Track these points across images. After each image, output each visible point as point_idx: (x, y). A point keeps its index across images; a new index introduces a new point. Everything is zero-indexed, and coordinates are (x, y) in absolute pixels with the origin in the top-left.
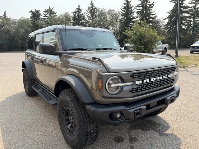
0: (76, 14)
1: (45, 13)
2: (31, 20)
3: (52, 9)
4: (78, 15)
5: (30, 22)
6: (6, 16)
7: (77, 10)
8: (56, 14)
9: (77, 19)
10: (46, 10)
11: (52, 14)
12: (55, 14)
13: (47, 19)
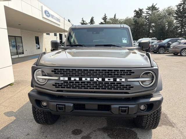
0: (182, 7)
1: (147, 11)
2: (134, 19)
3: (155, 6)
4: (183, 8)
5: (133, 20)
6: (116, 17)
7: (182, 2)
8: (159, 10)
9: (181, 12)
10: (149, 8)
11: (155, 10)
12: (157, 10)
13: (148, 15)
